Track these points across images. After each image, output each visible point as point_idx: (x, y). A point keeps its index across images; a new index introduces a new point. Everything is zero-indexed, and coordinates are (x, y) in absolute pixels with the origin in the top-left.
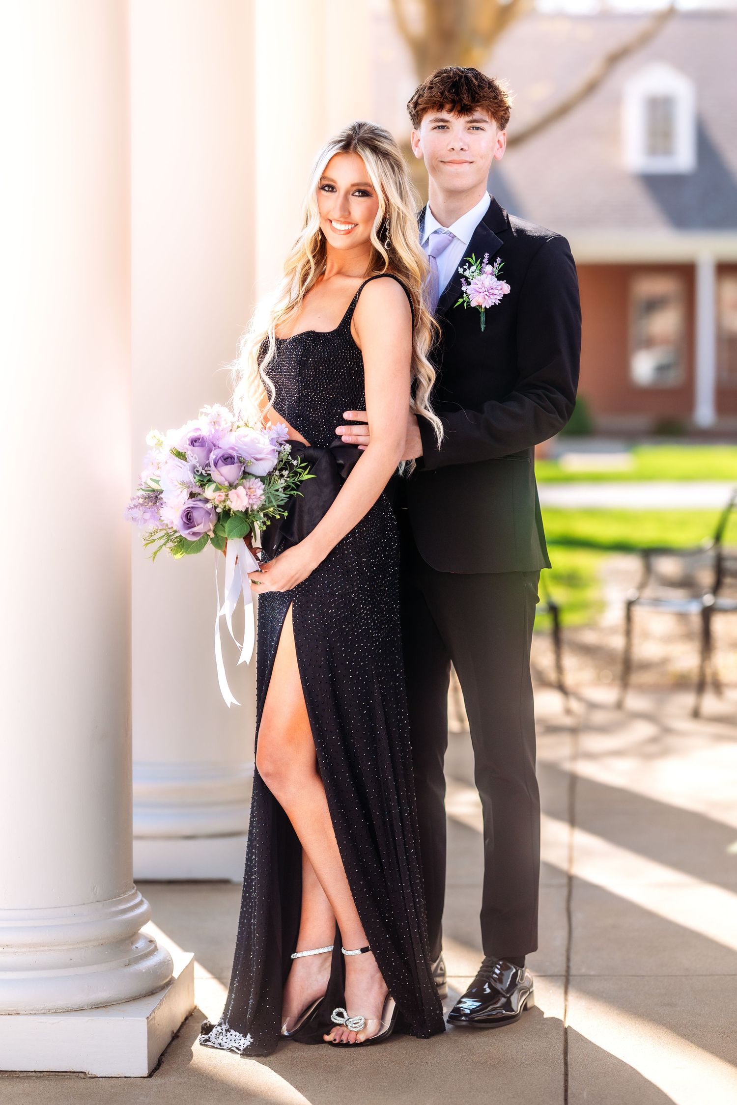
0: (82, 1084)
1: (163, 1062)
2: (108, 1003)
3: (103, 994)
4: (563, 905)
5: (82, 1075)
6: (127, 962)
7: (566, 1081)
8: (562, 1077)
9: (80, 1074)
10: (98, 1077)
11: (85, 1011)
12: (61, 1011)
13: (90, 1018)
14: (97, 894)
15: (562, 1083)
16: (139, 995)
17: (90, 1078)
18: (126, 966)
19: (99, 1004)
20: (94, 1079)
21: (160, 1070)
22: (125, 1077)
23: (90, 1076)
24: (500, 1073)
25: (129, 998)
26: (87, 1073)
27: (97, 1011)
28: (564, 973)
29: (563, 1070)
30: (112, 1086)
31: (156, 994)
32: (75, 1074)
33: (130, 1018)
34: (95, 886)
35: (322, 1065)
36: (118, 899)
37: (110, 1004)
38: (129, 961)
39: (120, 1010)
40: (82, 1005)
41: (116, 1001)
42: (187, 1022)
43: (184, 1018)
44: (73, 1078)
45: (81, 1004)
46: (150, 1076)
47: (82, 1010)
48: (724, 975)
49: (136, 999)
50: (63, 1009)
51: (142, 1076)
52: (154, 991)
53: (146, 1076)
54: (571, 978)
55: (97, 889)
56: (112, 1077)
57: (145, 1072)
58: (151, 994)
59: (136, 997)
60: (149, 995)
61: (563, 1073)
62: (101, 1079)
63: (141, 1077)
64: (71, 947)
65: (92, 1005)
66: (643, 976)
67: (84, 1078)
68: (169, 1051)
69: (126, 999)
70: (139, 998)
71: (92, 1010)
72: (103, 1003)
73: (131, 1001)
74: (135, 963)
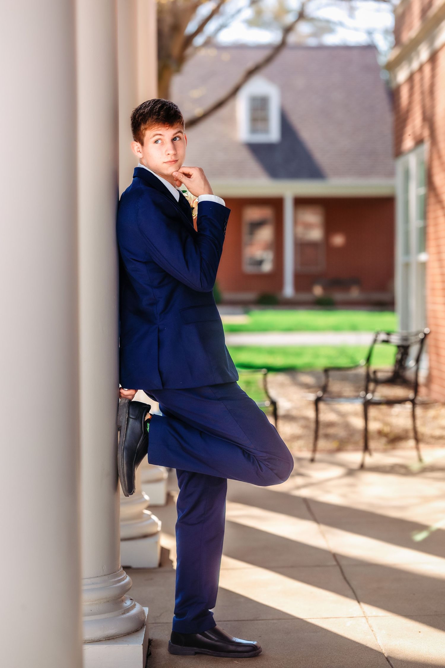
2: (114, 636)
3: (111, 631)
6: (123, 612)
11: (102, 641)
12: (88, 642)
13: (108, 646)
14: (104, 570)
16: (131, 632)
18: (122, 614)
19: (109, 637)
27: (109, 641)
31: (139, 631)
33: (133, 645)
34: (104, 566)
37: (115, 637)
39: (123, 640)
40: (100, 638)
41: (120, 635)
42: (150, 648)
43: (148, 646)
49: (129, 634)
50: (89, 640)
58: (136, 631)
60: (136, 632)
64: (91, 603)
65: (105, 638)
69: (124, 634)
70: (130, 634)
71: (107, 641)
72: (111, 637)
73: (126, 635)
74: (127, 612)
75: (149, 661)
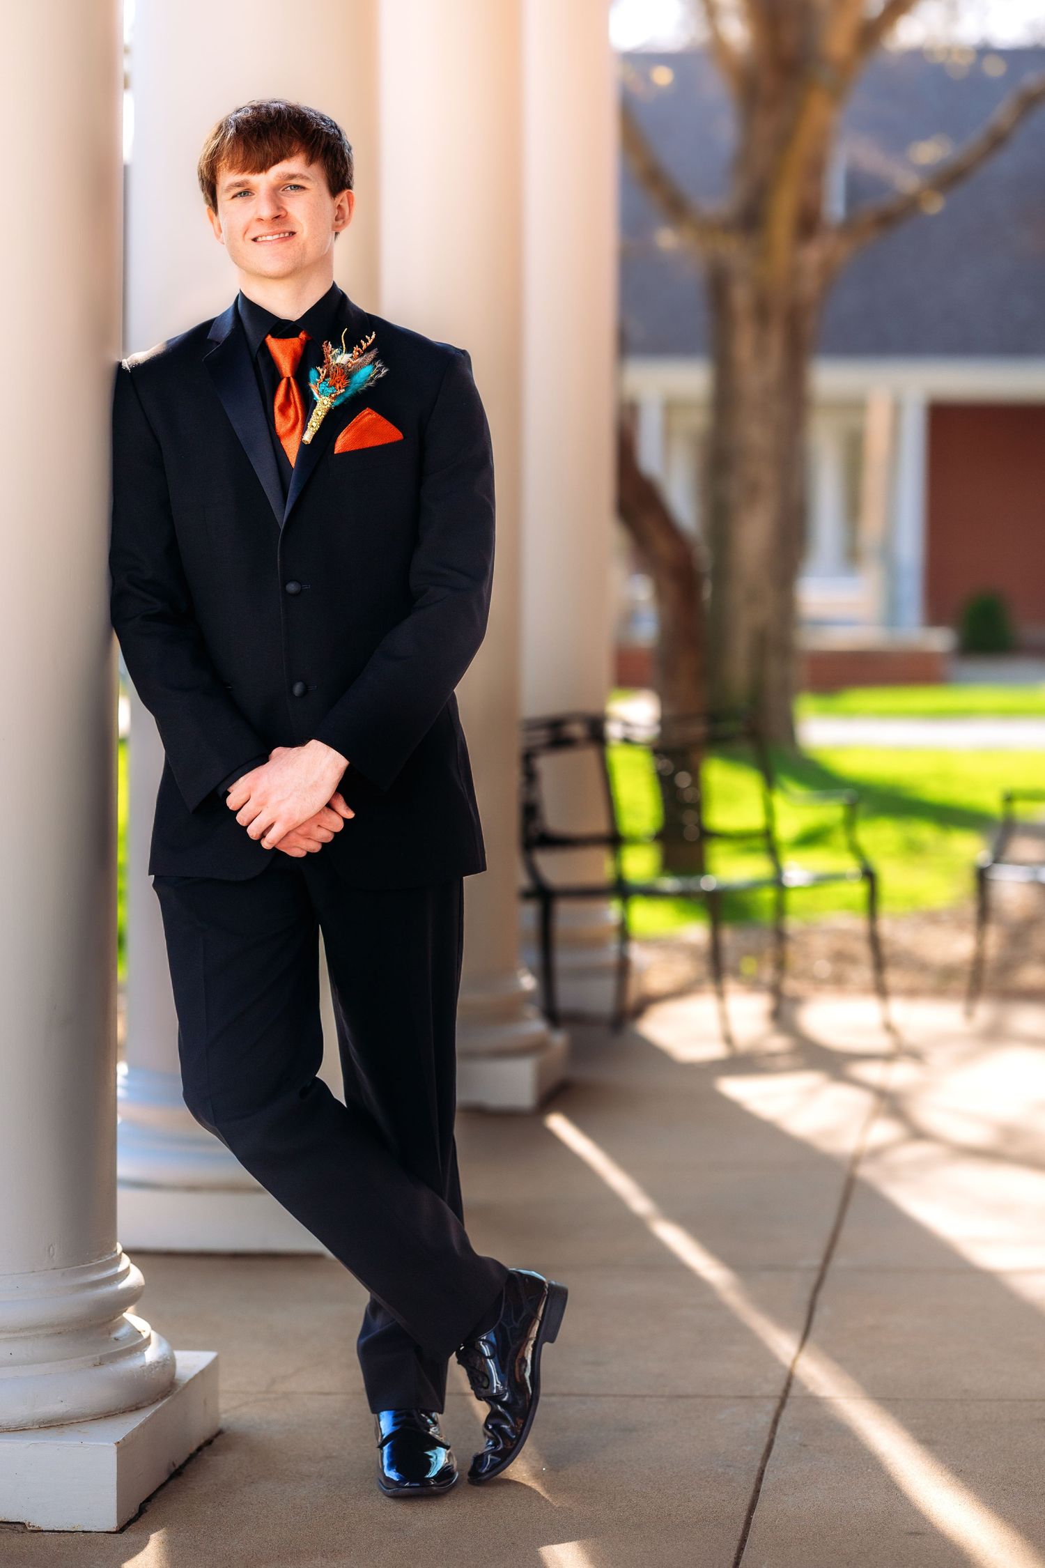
0: (16, 1539)
1: (146, 1511)
2: (64, 1419)
3: (56, 1408)
4: (806, 1295)
5: (20, 1528)
6: (99, 1360)
7: (741, 1549)
8: (735, 1544)
9: (17, 1526)
10: (42, 1531)
11: (28, 1431)
13: (34, 1442)
14: (54, 1256)
15: (733, 1553)
16: (115, 1411)
17: (33, 1531)
18: (95, 1365)
19: (51, 1421)
20: (36, 1534)
21: (138, 1522)
22: (83, 1532)
23: (31, 1528)
24: (644, 1536)
25: (100, 1414)
26: (27, 1523)
27: (47, 1431)
28: (779, 1393)
29: (740, 1533)
30: (59, 1544)
31: (142, 1410)
32: (9, 1526)
33: (92, 1444)
34: (52, 1245)
35: (382, 1519)
36: (88, 1265)
37: (66, 1422)
38: (101, 1358)
39: (80, 1431)
40: (23, 1422)
41: (77, 1418)
42: (200, 1454)
43: (195, 1447)
44: (6, 1532)
45: (21, 1421)
46: (121, 1530)
47: (24, 1429)
48: (1020, 1400)
49: (109, 1416)
51: (109, 1530)
52: (140, 1405)
53: (115, 1530)
54: (788, 1401)
55: (54, 1249)
56: (63, 1531)
57: (112, 1525)
59: (108, 1412)
60: (131, 1411)
61: (739, 1538)
62: (47, 1533)
63: (107, 1532)
64: (12, 1335)
65: (39, 1423)
66: (897, 1400)
67: (23, 1532)
68: (159, 1495)
69: (94, 1415)
70: (114, 1415)
71: (40, 1430)
72: (57, 1420)
73: (101, 1418)
74: (111, 1362)
75: (171, 1484)
